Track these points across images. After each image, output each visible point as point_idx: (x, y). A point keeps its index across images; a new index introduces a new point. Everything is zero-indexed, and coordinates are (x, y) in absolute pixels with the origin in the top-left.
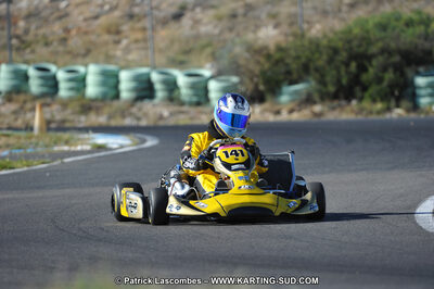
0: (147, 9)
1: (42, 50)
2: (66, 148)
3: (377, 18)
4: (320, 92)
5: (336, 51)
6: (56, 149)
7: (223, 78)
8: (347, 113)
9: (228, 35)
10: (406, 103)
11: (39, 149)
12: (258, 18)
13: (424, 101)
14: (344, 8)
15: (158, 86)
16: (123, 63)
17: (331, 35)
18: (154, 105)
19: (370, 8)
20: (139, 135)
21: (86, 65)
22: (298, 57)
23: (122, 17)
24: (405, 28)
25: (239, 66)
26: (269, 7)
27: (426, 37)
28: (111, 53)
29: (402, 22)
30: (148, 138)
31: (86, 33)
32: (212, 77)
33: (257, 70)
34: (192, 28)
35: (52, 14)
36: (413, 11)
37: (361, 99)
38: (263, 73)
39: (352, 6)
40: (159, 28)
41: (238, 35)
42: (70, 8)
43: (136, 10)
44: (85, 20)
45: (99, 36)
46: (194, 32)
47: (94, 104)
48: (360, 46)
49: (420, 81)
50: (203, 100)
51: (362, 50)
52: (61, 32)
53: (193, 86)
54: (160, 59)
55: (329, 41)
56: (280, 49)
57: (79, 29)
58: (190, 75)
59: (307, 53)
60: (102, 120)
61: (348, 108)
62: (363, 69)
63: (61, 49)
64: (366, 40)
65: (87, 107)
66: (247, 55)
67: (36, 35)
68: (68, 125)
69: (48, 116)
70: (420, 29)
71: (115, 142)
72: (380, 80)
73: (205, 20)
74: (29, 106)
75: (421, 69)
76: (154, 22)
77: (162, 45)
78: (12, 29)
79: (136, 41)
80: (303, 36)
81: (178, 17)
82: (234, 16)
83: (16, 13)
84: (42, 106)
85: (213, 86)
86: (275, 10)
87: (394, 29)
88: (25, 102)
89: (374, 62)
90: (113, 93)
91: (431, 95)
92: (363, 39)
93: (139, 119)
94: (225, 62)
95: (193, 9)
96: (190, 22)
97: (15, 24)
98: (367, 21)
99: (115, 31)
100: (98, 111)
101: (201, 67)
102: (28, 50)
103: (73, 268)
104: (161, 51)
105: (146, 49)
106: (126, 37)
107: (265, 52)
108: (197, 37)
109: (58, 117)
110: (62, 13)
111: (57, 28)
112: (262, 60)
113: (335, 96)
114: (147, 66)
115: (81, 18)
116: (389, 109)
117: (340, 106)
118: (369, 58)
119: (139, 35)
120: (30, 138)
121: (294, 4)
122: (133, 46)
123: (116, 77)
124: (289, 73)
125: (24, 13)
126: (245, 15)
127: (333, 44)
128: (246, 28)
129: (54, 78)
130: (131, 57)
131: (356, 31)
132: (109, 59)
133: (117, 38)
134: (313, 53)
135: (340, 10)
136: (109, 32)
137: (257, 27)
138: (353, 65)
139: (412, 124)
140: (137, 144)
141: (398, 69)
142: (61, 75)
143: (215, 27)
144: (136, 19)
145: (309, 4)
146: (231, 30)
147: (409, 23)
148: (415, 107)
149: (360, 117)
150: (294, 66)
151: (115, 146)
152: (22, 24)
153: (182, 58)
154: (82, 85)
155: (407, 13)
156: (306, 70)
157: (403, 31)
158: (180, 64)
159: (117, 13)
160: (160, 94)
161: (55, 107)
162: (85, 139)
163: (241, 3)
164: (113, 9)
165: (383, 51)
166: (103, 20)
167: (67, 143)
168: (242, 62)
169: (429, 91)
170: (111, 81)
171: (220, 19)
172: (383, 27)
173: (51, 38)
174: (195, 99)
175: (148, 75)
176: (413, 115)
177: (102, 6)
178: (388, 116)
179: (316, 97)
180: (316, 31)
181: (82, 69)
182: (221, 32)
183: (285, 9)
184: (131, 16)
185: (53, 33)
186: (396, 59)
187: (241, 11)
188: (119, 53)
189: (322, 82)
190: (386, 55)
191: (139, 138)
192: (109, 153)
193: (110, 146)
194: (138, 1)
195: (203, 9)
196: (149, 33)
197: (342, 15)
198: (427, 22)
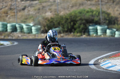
0: (15, 7)
3: (79, 10)
4: (63, 30)
5: (67, 19)
7: (36, 26)
8: (70, 36)
9: (38, 15)
10: (86, 34)
12: (46, 10)
13: (91, 33)
14: (70, 8)
15: (18, 28)
16: (8, 22)
17: (66, 15)
18: (17, 33)
19: (77, 7)
22: (57, 21)
23: (8, 9)
26: (49, 7)
27: (92, 16)
28: (5, 19)
29: (85, 12)
30: (15, 42)
32: (33, 26)
33: (45, 24)
34: (28, 12)
36: (89, 8)
37: (74, 32)
38: (47, 25)
39: (72, 7)
40: (18, 12)
41: (40, 14)
43: (12, 7)
45: (2, 14)
46: (28, 13)
48: (74, 18)
49: (91, 28)
50: (30, 32)
53: (28, 28)
54: (19, 21)
56: (52, 18)
58: (27, 25)
59: (59, 19)
60: (2, 37)
61: (70, 35)
62: (75, 24)
64: (76, 16)
66: (43, 20)
70: (91, 14)
71: (6, 43)
72: (79, 27)
73: (31, 10)
75: (91, 24)
76: (17, 11)
79: (12, 16)
80: (58, 15)
81: (24, 9)
82: (39, 9)
85: (33, 28)
86: (51, 8)
87: (83, 13)
89: (78, 22)
90: (5, 30)
91: (93, 32)
93: (12, 37)
94: (36, 22)
95: (28, 7)
98: (76, 11)
99: (6, 13)
100: (1, 35)
101: (30, 23)
104: (19, 18)
105: (15, 18)
106: (9, 15)
108: (29, 15)
112: (47, 21)
113: (67, 32)
114: (15, 22)
116: (82, 35)
117: (68, 34)
118: (76, 21)
119: (13, 14)
121: (56, 6)
122: (11, 17)
123: (6, 25)
124: (54, 25)
126: (42, 9)
127: (66, 17)
128: (43, 13)
130: (11, 20)
131: (73, 14)
132: (4, 20)
133: (7, 15)
135: (68, 8)
136: (4, 13)
137: (46, 12)
138: (72, 23)
139: (88, 39)
140: (12, 44)
141: (84, 24)
143: (34, 12)
144: (12, 10)
145: (60, 6)
146: (38, 13)
147: (88, 12)
148: (89, 35)
149: (74, 37)
150: (56, 23)
151: (6, 44)
153: (25, 20)
155: (87, 8)
156: (59, 24)
157: (86, 14)
158: (24, 22)
159: (7, 8)
160: (19, 30)
163: (41, 6)
165: (81, 19)
166: (3, 10)
168: (41, 22)
170: (5, 27)
171: (35, 10)
172: (80, 13)
174: (28, 32)
175: (15, 25)
176: (88, 37)
177: (3, 6)
178: (81, 37)
179: (62, 32)
180: (62, 13)
182: (36, 14)
183: (53, 7)
184: (11, 9)
186: (84, 21)
187: (41, 8)
188: (7, 19)
189: (63, 28)
191: (13, 42)
192: (4, 46)
193: (4, 44)
194: (13, 5)
195: (31, 7)
196: (16, 14)
197: (69, 9)
198: (92, 12)
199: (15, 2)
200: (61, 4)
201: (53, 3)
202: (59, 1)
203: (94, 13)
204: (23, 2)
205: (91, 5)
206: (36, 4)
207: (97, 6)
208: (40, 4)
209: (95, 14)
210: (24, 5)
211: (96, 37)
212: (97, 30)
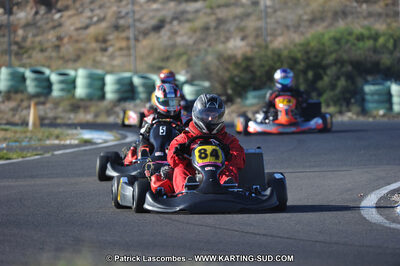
0: (130, 21)
1: (37, 56)
2: (57, 142)
3: (332, 32)
5: (295, 61)
6: (48, 142)
7: (196, 82)
9: (202, 45)
10: (355, 108)
11: (33, 143)
12: (228, 31)
13: (370, 106)
14: (304, 24)
15: (140, 89)
16: (108, 68)
17: (292, 47)
18: (135, 106)
19: (325, 24)
20: (121, 132)
21: (76, 70)
22: (262, 66)
23: (107, 28)
24: (356, 42)
25: (210, 73)
26: (238, 21)
27: (375, 50)
28: (98, 59)
29: (354, 36)
30: (129, 134)
31: (77, 41)
32: (186, 82)
33: (226, 75)
34: (170, 38)
35: (47, 23)
36: (363, 27)
38: (232, 79)
39: (312, 21)
40: (141, 38)
41: (209, 45)
42: (63, 19)
43: (122, 22)
44: (77, 29)
45: (88, 43)
46: (171, 42)
47: (82, 104)
48: (316, 56)
49: (368, 88)
51: (317, 60)
52: (54, 39)
54: (142, 66)
55: (290, 52)
56: (247, 59)
57: (71, 37)
59: (271, 62)
60: (89, 117)
62: (318, 77)
63: (54, 54)
64: (322, 52)
65: (76, 106)
66: (217, 63)
67: (33, 42)
68: (59, 121)
69: (42, 113)
70: (369, 43)
71: (99, 137)
72: (333, 87)
73: (182, 32)
74: (25, 104)
75: (370, 78)
76: (136, 33)
77: (143, 53)
78: (12, 36)
79: (121, 49)
80: (267, 47)
81: (158, 28)
82: (206, 28)
83: (16, 22)
84: (37, 104)
85: (187, 89)
86: (243, 24)
87: (347, 41)
88: (22, 101)
89: (329, 72)
90: (99, 93)
92: (319, 51)
94: (198, 69)
95: (171, 22)
96: (168, 34)
97: (15, 31)
98: (323, 35)
99: (103, 41)
100: (86, 109)
101: (177, 73)
102: (25, 56)
103: (59, 249)
104: (142, 58)
105: (129, 55)
106: (112, 45)
107: (233, 61)
108: (174, 46)
109: (51, 114)
110: (56, 23)
111: (51, 36)
112: (231, 67)
114: (129, 71)
115: (72, 28)
116: (341, 113)
118: (325, 68)
119: (124, 44)
120: (25, 132)
121: (260, 19)
122: (118, 53)
123: (102, 80)
124: (254, 78)
125: (23, 22)
126: (216, 28)
127: (293, 55)
128: (217, 40)
129: (48, 80)
130: (116, 62)
131: (313, 44)
132: (96, 64)
133: (104, 46)
134: (275, 63)
135: (299, 26)
136: (97, 40)
137: (227, 39)
138: (310, 74)
140: (120, 140)
141: (350, 77)
142: (54, 78)
143: (190, 38)
144: (121, 29)
145: (273, 20)
146: (203, 40)
147: (360, 38)
148: (364, 112)
150: (258, 74)
151: (100, 141)
152: (20, 32)
153: (160, 64)
154: (72, 86)
155: (358, 29)
157: (354, 45)
160: (142, 95)
161: (48, 105)
162: (73, 135)
163: (213, 17)
164: (101, 20)
165: (336, 62)
166: (92, 30)
167: (57, 137)
168: (213, 69)
169: (376, 97)
171: (194, 31)
172: (337, 41)
173: (46, 45)
175: (130, 79)
176: (362, 119)
177: (91, 18)
178: (340, 119)
180: (278, 43)
181: (72, 73)
182: (194, 43)
183: (251, 24)
184: (117, 27)
185: (48, 40)
186: (348, 68)
187: (213, 24)
188: (105, 60)
190: (339, 65)
191: (121, 134)
192: (94, 147)
193: (95, 141)
194: (123, 14)
195: (180, 22)
196: (132, 42)
197: (301, 29)
198: (375, 37)
199: (130, 7)
200: (275, 11)
201: (250, 10)
202: (269, 3)
203: (381, 40)
204: (155, 6)
205: (370, 15)
206: (197, 11)
207: (389, 20)
208: (208, 11)
209: (384, 46)
210: (160, 15)
211: (385, 120)
212: (389, 95)
